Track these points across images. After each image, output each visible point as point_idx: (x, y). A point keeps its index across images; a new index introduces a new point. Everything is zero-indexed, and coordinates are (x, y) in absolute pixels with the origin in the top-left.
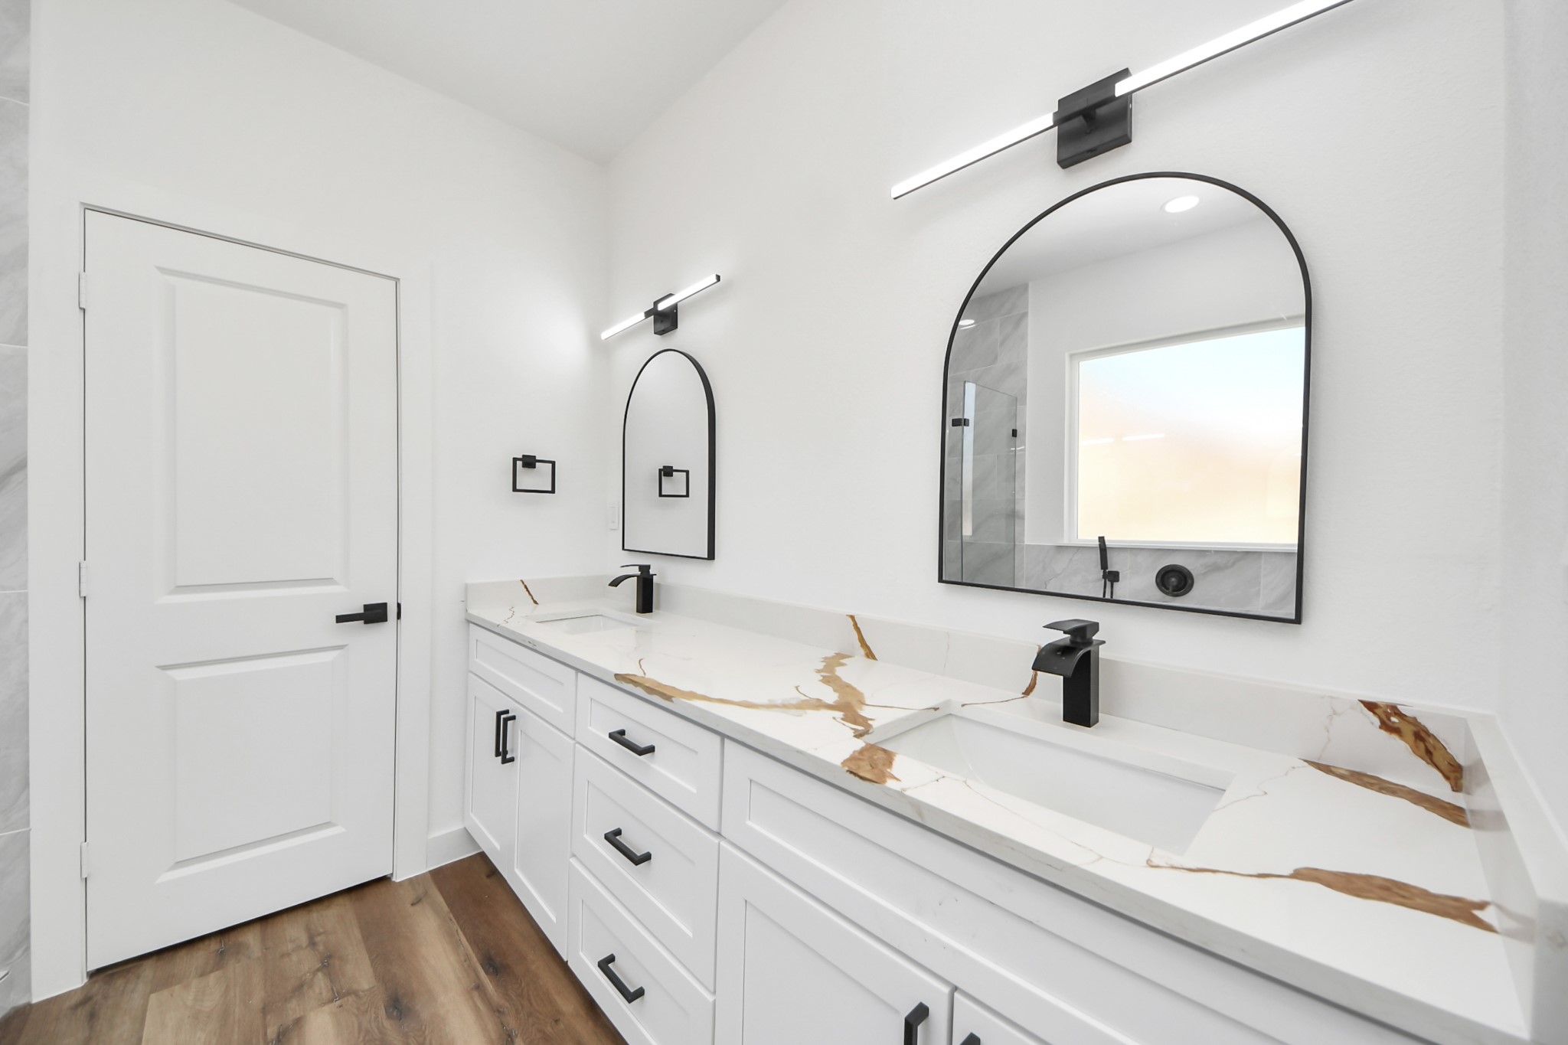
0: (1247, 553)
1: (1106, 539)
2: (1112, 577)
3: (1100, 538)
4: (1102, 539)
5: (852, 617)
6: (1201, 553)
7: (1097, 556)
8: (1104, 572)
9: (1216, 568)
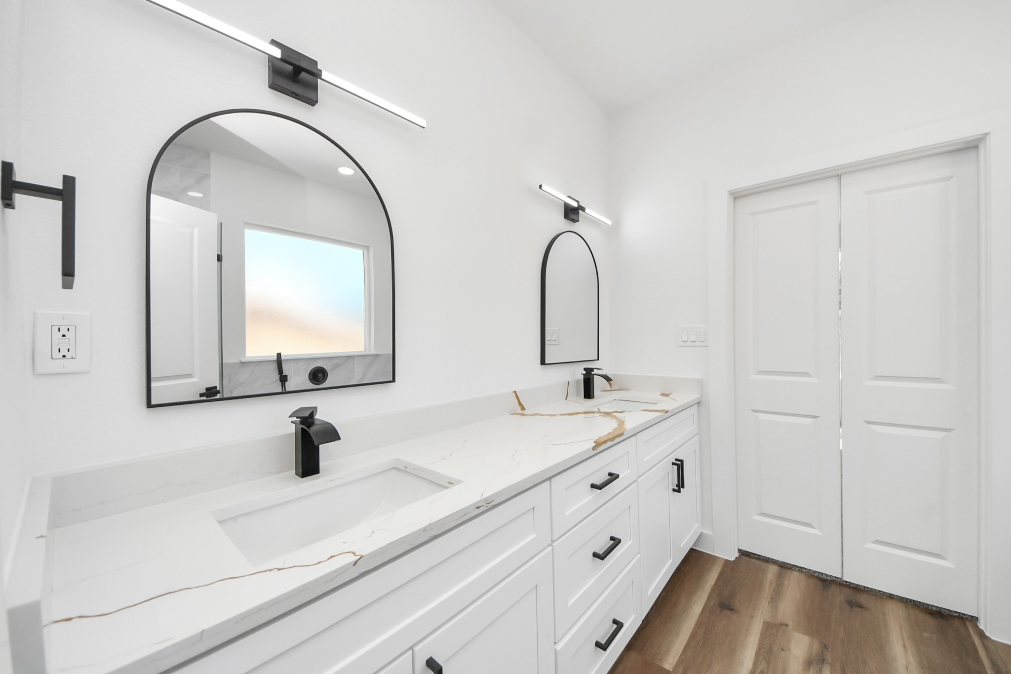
0: (350, 357)
1: (282, 354)
2: (283, 379)
3: (278, 354)
4: (279, 355)
5: (515, 392)
6: (330, 358)
7: (275, 367)
8: (280, 377)
9: (337, 366)
